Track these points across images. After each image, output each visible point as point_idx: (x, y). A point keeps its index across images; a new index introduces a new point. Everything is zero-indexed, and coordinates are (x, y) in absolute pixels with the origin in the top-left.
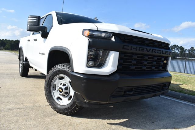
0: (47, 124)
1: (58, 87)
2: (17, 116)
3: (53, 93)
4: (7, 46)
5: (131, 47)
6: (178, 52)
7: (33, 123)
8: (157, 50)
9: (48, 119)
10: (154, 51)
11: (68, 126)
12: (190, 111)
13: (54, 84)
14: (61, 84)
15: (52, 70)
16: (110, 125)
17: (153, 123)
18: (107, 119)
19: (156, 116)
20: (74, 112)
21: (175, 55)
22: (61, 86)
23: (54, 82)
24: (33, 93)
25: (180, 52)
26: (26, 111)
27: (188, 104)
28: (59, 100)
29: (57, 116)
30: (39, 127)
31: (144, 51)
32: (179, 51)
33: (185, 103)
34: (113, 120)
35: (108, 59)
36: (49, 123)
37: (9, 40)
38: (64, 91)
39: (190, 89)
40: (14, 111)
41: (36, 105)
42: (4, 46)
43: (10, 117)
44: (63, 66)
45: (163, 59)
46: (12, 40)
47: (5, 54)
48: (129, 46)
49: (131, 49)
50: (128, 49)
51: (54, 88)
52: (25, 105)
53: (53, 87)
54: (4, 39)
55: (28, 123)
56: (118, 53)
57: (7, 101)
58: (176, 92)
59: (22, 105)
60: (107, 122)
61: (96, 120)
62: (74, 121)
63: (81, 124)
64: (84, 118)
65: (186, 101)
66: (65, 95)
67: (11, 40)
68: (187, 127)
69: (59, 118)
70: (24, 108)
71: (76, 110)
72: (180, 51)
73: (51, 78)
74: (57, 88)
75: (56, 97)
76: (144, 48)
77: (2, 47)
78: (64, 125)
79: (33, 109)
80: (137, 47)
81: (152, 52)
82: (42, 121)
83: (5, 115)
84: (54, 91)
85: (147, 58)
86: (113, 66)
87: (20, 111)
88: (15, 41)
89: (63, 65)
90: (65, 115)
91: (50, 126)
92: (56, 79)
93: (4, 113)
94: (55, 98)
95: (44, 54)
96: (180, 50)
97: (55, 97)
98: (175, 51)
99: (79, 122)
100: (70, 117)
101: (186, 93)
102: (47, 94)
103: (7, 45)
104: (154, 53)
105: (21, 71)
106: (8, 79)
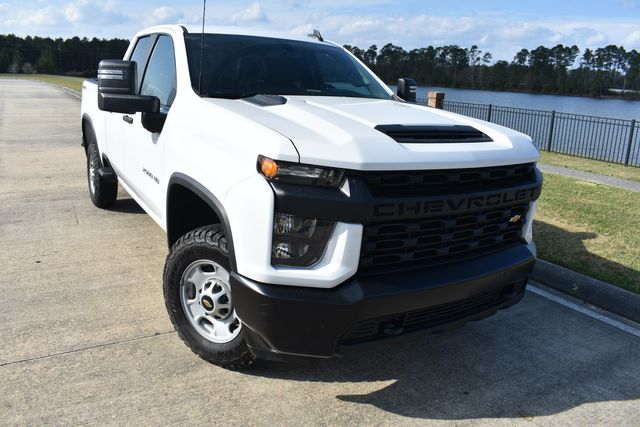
0: (174, 403)
1: (200, 291)
2: (94, 375)
3: (189, 306)
4: (43, 60)
5: (401, 205)
6: (620, 70)
7: (136, 398)
8: (485, 198)
9: (178, 384)
10: (475, 203)
11: (230, 408)
12: (589, 348)
13: (189, 283)
14: (208, 285)
15: (181, 245)
16: (343, 403)
17: (466, 393)
18: (337, 380)
19: (481, 369)
20: (247, 363)
21: (611, 81)
22: (208, 292)
23: (189, 276)
24: (133, 281)
25: (629, 72)
26: (118, 353)
27: (593, 315)
28: (206, 326)
29: (200, 373)
30: (153, 414)
31: (440, 210)
32: (624, 67)
33: (585, 311)
34: (353, 384)
35: (330, 243)
36: (181, 399)
37: (48, 40)
38: (217, 306)
39: (615, 260)
40: (86, 355)
41: (143, 329)
42: (33, 62)
43: (75, 380)
44: (211, 237)
45: (507, 213)
46: (58, 37)
47: (41, 96)
48: (392, 205)
49: (401, 213)
50: (392, 214)
51: (191, 293)
52: (112, 330)
53: (187, 291)
54: (33, 37)
55: (124, 398)
56: (358, 229)
57: (64, 318)
58: (563, 270)
59: (105, 332)
60: (338, 390)
61: (306, 384)
62: (247, 390)
63: (266, 401)
64: (275, 378)
65: (591, 303)
66: (219, 315)
67: (54, 38)
68: (558, 412)
69: (205, 380)
70: (112, 344)
71: (251, 359)
72: (629, 67)
73: (179, 267)
74: (199, 296)
75: (197, 318)
76: (442, 201)
77: (28, 65)
78: (218, 407)
79: (135, 347)
80: (419, 204)
81: (469, 206)
82: (161, 390)
83: (61, 374)
84: (190, 301)
85: (451, 223)
86: (346, 262)
87: (101, 356)
88: (68, 40)
89: (210, 234)
90: (224, 367)
91: (181, 408)
92: (194, 270)
93: (58, 367)
94: (194, 321)
95: (156, 180)
96: (630, 63)
97: (193, 317)
98: (612, 68)
99: (261, 391)
100: (238, 374)
101: (594, 276)
102: (172, 308)
103: (42, 58)
104: (474, 208)
105: (93, 191)
106: (59, 220)
